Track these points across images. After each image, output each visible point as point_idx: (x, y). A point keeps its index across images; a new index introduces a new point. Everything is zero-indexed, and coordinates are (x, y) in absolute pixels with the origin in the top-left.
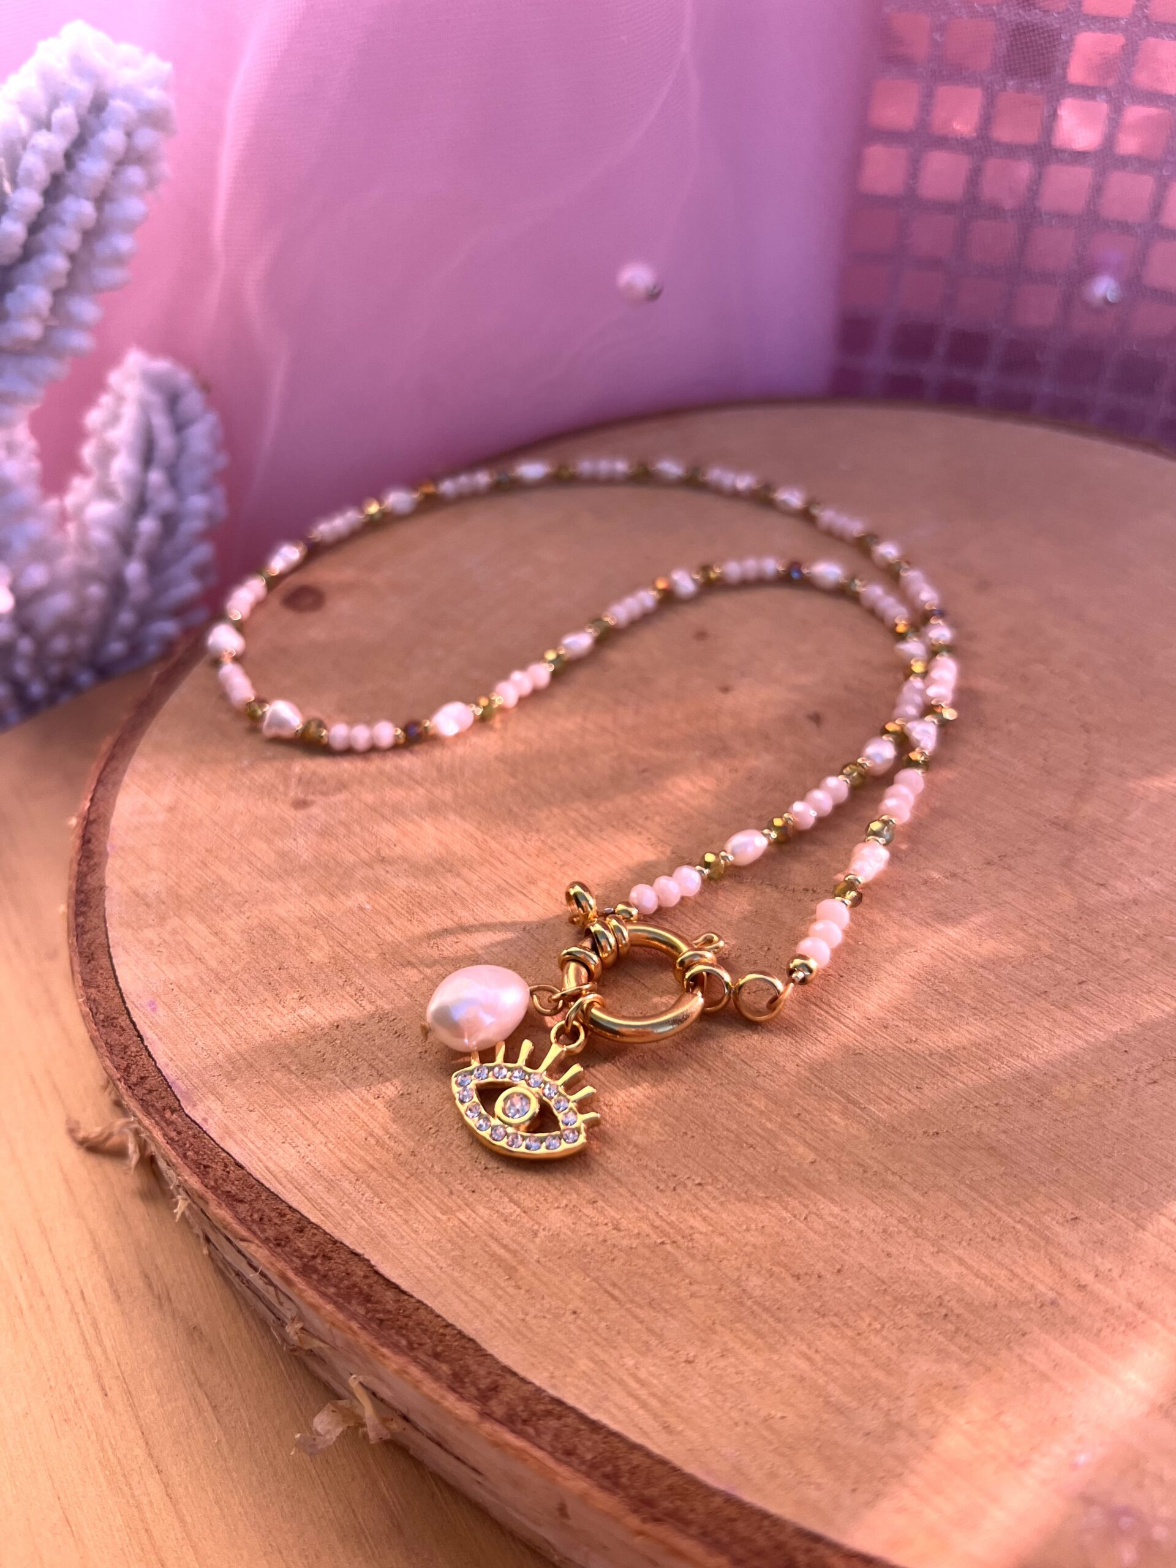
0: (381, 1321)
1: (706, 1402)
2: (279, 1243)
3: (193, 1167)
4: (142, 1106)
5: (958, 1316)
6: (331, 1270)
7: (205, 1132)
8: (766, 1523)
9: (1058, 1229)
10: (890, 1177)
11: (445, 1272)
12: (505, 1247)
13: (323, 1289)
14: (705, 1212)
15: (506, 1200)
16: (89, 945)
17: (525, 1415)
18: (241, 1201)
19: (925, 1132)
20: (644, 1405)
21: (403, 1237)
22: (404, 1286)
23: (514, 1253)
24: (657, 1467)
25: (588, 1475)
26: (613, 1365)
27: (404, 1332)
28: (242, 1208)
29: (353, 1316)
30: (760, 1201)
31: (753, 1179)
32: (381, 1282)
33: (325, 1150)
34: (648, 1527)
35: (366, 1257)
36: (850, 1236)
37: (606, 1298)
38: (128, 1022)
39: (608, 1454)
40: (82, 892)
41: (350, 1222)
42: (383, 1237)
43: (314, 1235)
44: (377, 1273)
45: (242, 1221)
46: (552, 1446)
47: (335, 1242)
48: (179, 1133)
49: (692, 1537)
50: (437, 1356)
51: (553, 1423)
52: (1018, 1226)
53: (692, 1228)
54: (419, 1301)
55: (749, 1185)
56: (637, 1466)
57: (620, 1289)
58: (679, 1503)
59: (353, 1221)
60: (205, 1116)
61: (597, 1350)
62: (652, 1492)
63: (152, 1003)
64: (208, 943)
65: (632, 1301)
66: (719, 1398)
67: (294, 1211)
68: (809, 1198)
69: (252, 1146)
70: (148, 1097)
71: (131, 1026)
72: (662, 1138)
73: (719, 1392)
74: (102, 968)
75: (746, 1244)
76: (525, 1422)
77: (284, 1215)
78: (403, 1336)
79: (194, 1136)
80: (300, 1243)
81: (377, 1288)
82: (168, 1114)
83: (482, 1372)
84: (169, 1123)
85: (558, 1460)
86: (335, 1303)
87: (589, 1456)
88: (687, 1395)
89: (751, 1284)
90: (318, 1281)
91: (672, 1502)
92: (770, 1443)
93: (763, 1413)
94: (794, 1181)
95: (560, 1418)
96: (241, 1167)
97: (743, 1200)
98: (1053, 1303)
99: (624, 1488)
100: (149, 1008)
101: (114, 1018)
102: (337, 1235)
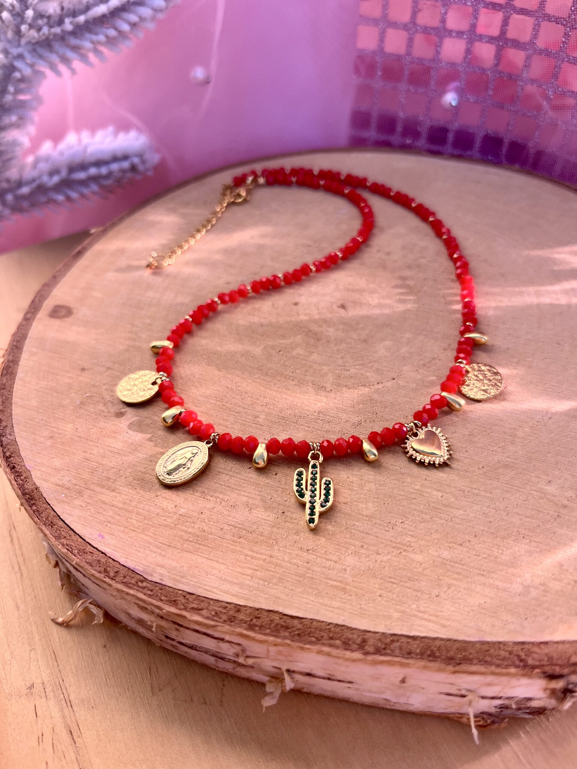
0: (299, 635)
1: (452, 609)
2: (231, 620)
3: (168, 603)
4: (125, 585)
5: (528, 535)
6: (263, 622)
7: (165, 585)
8: (501, 646)
9: (546, 488)
10: (475, 491)
11: (315, 602)
12: (335, 580)
13: (264, 632)
14: (410, 533)
15: (324, 560)
16: (47, 519)
17: (383, 646)
18: (202, 609)
19: (478, 468)
20: (429, 621)
21: (288, 595)
22: (301, 615)
23: (341, 582)
24: (448, 643)
25: (422, 659)
26: (408, 610)
27: (311, 635)
28: (204, 612)
29: (285, 638)
30: (430, 520)
31: (422, 512)
32: (288, 618)
33: (229, 570)
34: (458, 668)
35: (276, 610)
36: (472, 520)
37: (390, 584)
38: (93, 549)
39: (426, 647)
40: (26, 494)
41: (259, 598)
42: (279, 598)
43: (246, 610)
44: (285, 615)
45: (207, 618)
46: (401, 654)
47: (258, 609)
48: (151, 591)
49: (475, 664)
50: (331, 638)
51: (397, 644)
52: (531, 492)
53: (409, 541)
54: (311, 619)
55: (422, 515)
56: (440, 646)
57: (394, 578)
58: (463, 653)
59: (261, 597)
60: (161, 578)
61: (398, 607)
62: (451, 653)
63: (100, 535)
64: (112, 497)
65: (401, 581)
66: (457, 605)
67: (230, 603)
68: (448, 511)
69: (192, 583)
70: (125, 580)
71: (95, 550)
72: (376, 509)
73: (455, 603)
74: (62, 528)
75: (434, 539)
76: (384, 649)
77: (226, 607)
78: (312, 636)
79: (161, 589)
80: (241, 616)
81: (288, 621)
82: (140, 584)
83: (355, 636)
84: (144, 588)
85: (407, 658)
86: (273, 636)
87: (418, 651)
88: (444, 609)
89: (445, 555)
90: (260, 629)
91: (461, 654)
92: (486, 614)
93: (477, 604)
94: (439, 507)
95: (398, 641)
96: (193, 594)
97: (423, 522)
98: (558, 516)
99: (439, 657)
100: (100, 538)
102: (257, 606)
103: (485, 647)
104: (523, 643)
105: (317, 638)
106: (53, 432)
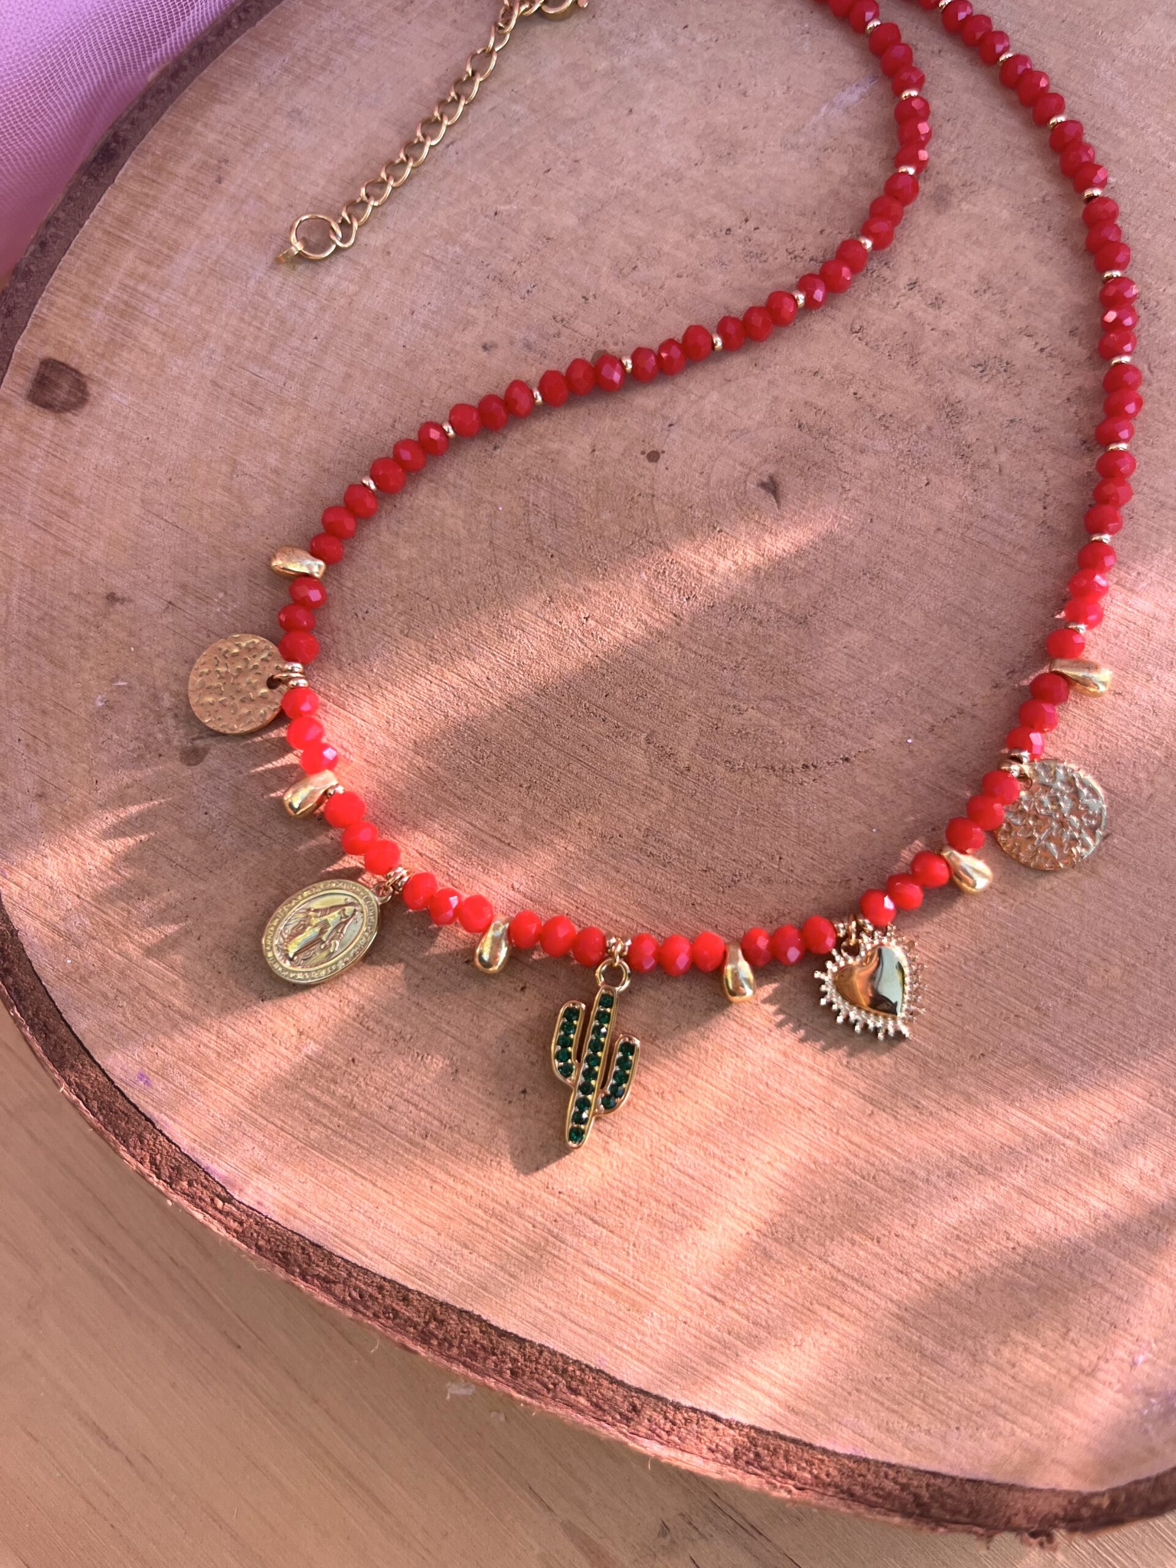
0: (512, 1371)
3: (271, 1257)
4: (189, 1200)
5: (1024, 1246)
6: (447, 1332)
7: (266, 1217)
8: (891, 1471)
12: (602, 1271)
13: (446, 1352)
20: (767, 1395)
22: (522, 1334)
24: (792, 1446)
29: (484, 1372)
33: (395, 1208)
35: (477, 1313)
36: (917, 1187)
37: (710, 1301)
38: (128, 1105)
39: (747, 1444)
41: (448, 1281)
43: (419, 1301)
45: (343, 1303)
47: (441, 1304)
48: (240, 1223)
50: (573, 1392)
56: (774, 1449)
59: (451, 1278)
60: (258, 1199)
63: (142, 1076)
67: (390, 1281)
70: (192, 1190)
71: (133, 1109)
74: (65, 1042)
77: (382, 1288)
78: (537, 1380)
79: (258, 1224)
80: (408, 1312)
81: (495, 1340)
82: (220, 1204)
83: (618, 1396)
87: (731, 1450)
89: (838, 1258)
90: (440, 1345)
95: (698, 1422)
96: (320, 1247)
99: (767, 1469)
100: (142, 1083)
101: (110, 1102)
103: (859, 1468)
105: (545, 1386)
106: (43, 781)
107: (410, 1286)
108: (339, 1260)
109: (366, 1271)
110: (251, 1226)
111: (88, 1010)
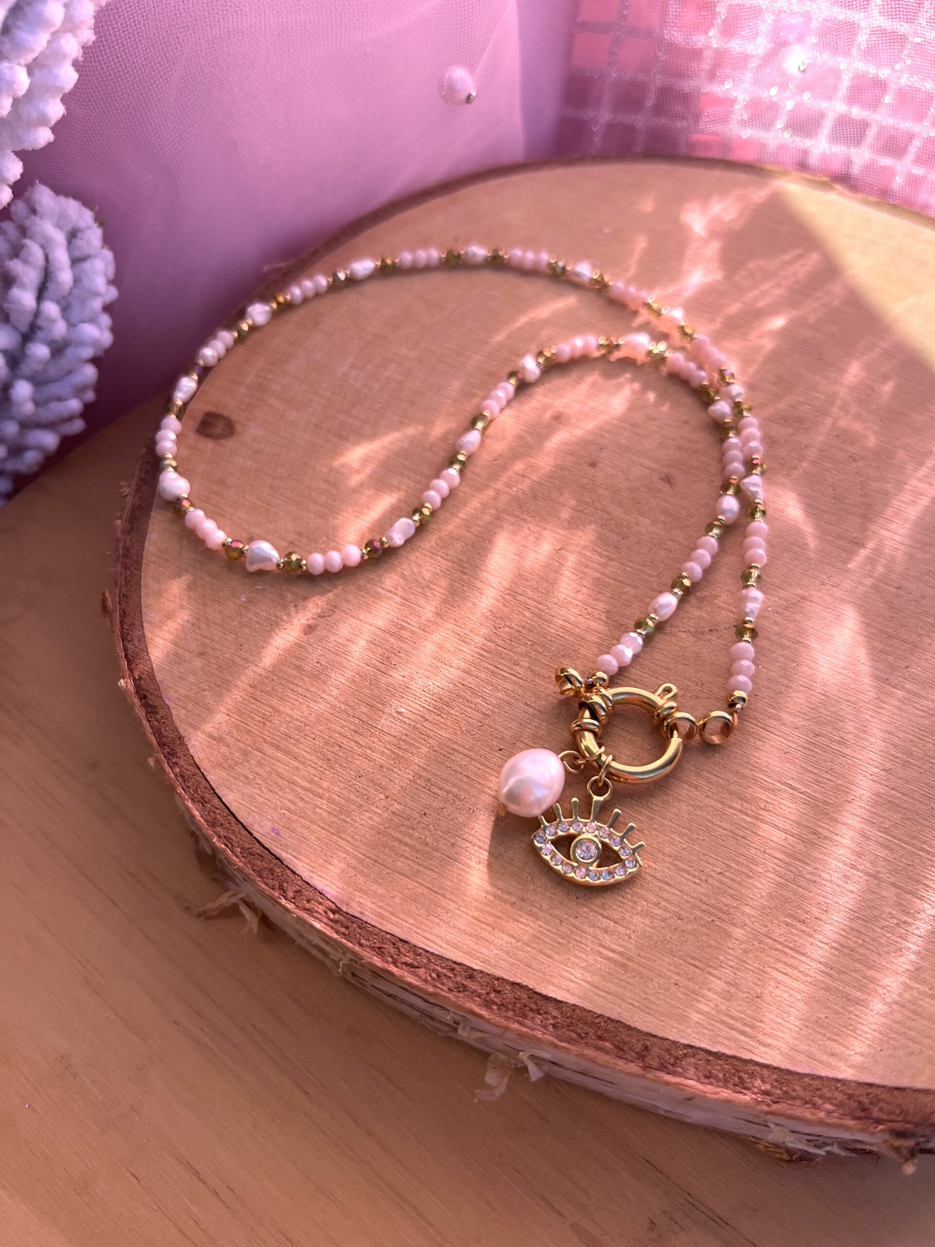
2: (459, 990)
3: (370, 950)
4: (308, 913)
5: (904, 921)
6: (504, 999)
7: (366, 923)
8: (839, 1085)
11: (582, 980)
12: (613, 951)
13: (504, 1014)
14: (731, 891)
15: (600, 917)
17: (672, 1060)
18: (418, 967)
19: (846, 801)
20: (742, 1033)
21: (543, 963)
22: (559, 997)
23: (621, 953)
25: (725, 1086)
26: (714, 1012)
27: (572, 1028)
28: (421, 971)
32: (542, 998)
35: (525, 984)
37: (692, 969)
38: (263, 849)
39: (732, 1070)
40: (164, 745)
41: (502, 962)
42: (530, 966)
43: (481, 978)
44: (536, 993)
45: (426, 981)
46: (696, 1075)
47: (498, 979)
48: (347, 928)
50: (600, 1038)
51: (691, 1060)
52: (920, 852)
53: (727, 905)
54: (574, 1005)
56: (752, 1073)
57: (698, 959)
59: (504, 960)
60: (362, 910)
61: (700, 1006)
63: (273, 829)
64: (293, 768)
65: (709, 966)
66: (784, 1015)
67: (459, 964)
68: (791, 866)
69: (407, 925)
70: (308, 906)
71: (267, 852)
73: (782, 1010)
74: (217, 808)
76: (673, 1065)
77: (453, 969)
78: (573, 1031)
79: (360, 928)
80: (473, 986)
81: (539, 1003)
82: (331, 915)
83: (634, 1040)
84: (335, 922)
85: (702, 1083)
86: (518, 1021)
87: (721, 1075)
88: (765, 1019)
90: (499, 1009)
91: (781, 1089)
92: (824, 1034)
93: (813, 1017)
95: (693, 1056)
96: (405, 942)
100: (274, 834)
101: (249, 848)
102: (499, 973)
103: (816, 1084)
104: (871, 1085)
105: (579, 1035)
106: (203, 645)
107: (475, 967)
108: (421, 951)
109: (442, 958)
110: (355, 931)
111: (234, 786)
